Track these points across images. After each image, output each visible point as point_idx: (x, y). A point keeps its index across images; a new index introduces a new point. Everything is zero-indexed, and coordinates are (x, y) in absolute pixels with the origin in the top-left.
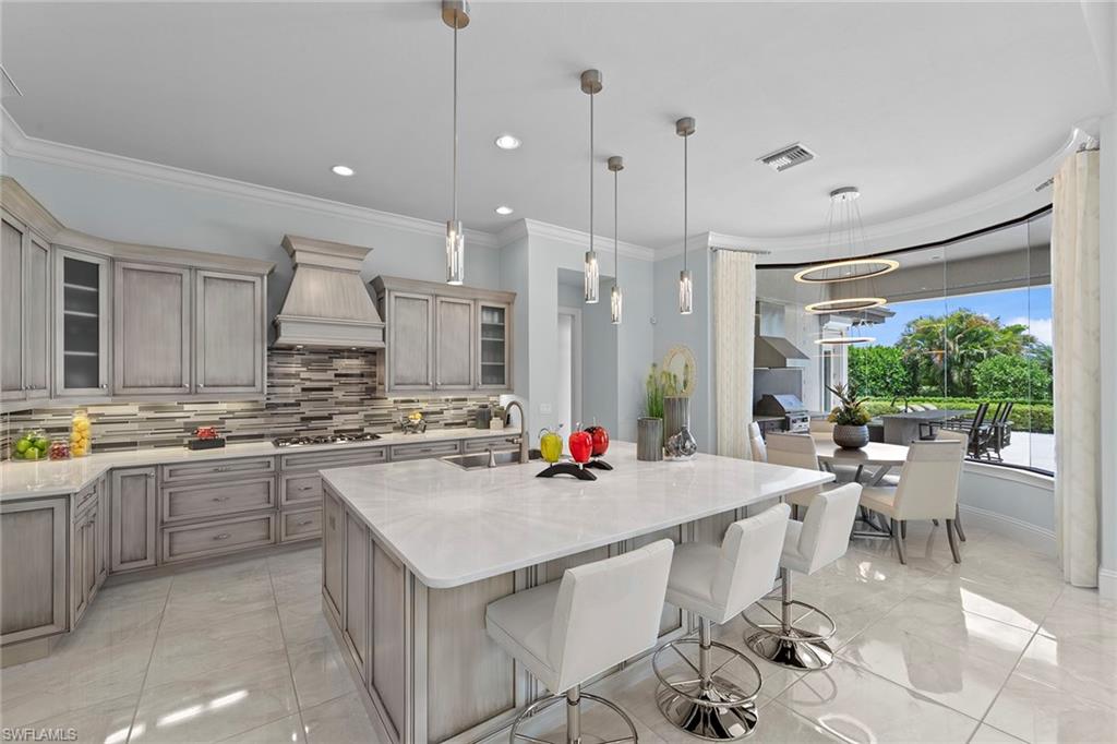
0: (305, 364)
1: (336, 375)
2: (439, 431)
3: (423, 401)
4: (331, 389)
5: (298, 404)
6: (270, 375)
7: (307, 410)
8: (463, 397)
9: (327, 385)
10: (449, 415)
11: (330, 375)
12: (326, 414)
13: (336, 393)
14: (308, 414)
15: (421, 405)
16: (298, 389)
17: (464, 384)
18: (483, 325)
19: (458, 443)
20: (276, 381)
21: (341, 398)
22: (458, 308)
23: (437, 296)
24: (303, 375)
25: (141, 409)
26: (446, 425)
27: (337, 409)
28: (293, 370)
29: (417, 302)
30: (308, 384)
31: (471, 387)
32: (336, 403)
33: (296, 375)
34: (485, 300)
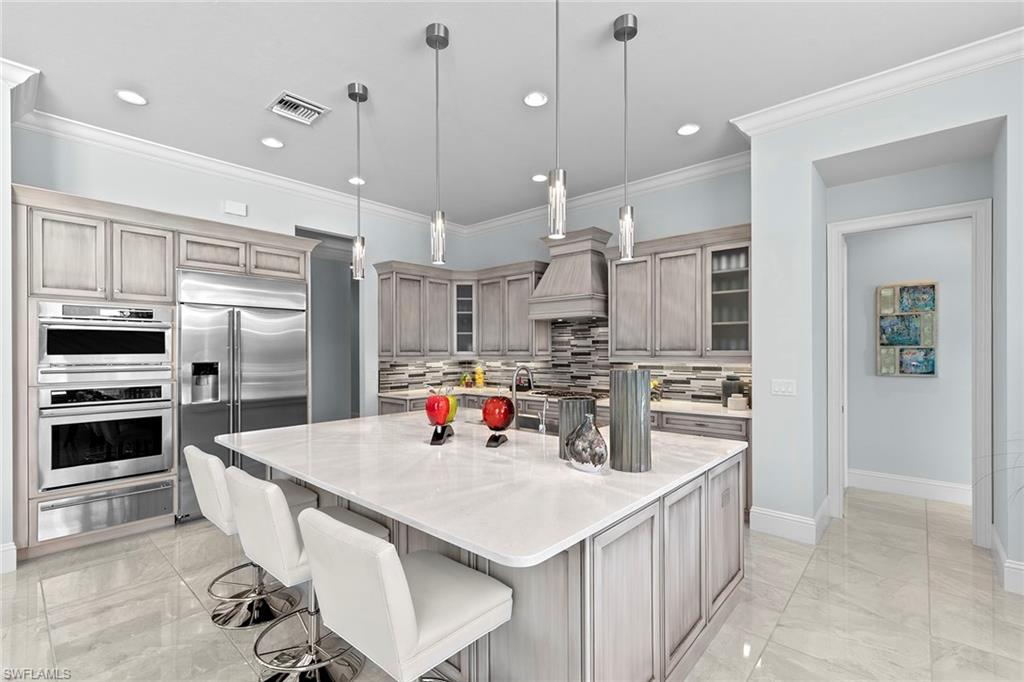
0: (574, 332)
1: (594, 342)
2: (685, 402)
3: (668, 368)
4: (589, 354)
5: (568, 366)
6: (553, 343)
7: (575, 370)
8: (716, 366)
9: (586, 350)
10: (696, 386)
11: (589, 342)
12: (586, 374)
13: (592, 358)
14: (575, 374)
15: (665, 372)
16: (569, 354)
17: (689, 350)
18: (713, 275)
19: (655, 415)
20: (557, 347)
21: (597, 362)
22: (681, 262)
23: (656, 254)
24: (573, 343)
25: (503, 364)
26: (693, 396)
27: (593, 371)
28: (566, 339)
29: (637, 266)
30: (575, 350)
31: (698, 353)
32: (593, 366)
33: (568, 343)
34: (713, 244)
